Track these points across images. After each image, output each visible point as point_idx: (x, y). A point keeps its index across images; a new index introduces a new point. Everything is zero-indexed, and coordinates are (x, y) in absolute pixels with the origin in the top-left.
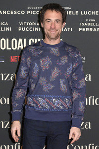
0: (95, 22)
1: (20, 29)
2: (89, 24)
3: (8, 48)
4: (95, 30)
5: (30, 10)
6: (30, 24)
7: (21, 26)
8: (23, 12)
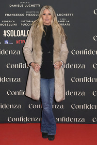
0: (65, 20)
1: (22, 24)
2: (62, 21)
3: (15, 36)
4: (65, 24)
5: (27, 13)
6: (28, 21)
7: (22, 23)
8: (23, 15)
